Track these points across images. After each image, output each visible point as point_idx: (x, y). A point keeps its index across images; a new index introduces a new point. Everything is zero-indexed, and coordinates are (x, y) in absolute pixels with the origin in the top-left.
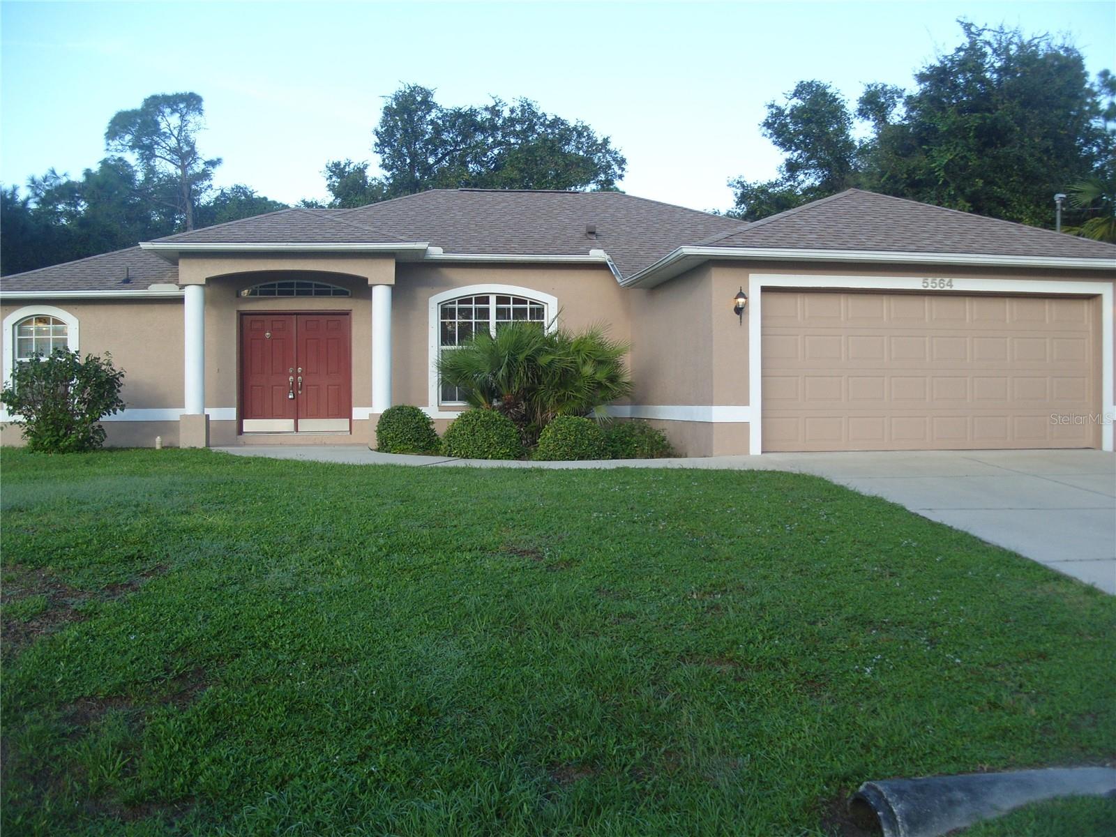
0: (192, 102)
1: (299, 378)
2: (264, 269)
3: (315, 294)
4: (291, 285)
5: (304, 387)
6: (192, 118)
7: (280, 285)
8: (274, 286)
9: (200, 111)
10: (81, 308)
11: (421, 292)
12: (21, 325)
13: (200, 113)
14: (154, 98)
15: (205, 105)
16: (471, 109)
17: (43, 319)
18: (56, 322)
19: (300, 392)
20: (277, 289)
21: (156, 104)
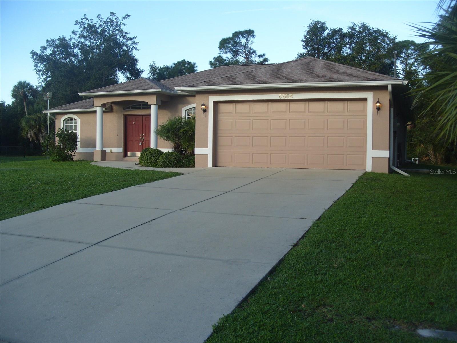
0: (249, 33)
1: (143, 138)
2: (117, 100)
3: (148, 108)
4: (140, 105)
5: (144, 141)
6: (251, 39)
7: (137, 105)
8: (135, 106)
9: (254, 36)
10: (81, 115)
11: (180, 106)
12: (66, 120)
13: (254, 37)
14: (236, 32)
15: (255, 34)
16: (340, 29)
17: (72, 119)
18: (75, 120)
19: (143, 143)
20: (136, 107)
21: (237, 34)
